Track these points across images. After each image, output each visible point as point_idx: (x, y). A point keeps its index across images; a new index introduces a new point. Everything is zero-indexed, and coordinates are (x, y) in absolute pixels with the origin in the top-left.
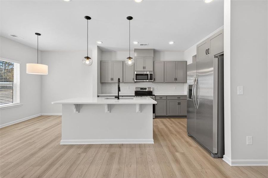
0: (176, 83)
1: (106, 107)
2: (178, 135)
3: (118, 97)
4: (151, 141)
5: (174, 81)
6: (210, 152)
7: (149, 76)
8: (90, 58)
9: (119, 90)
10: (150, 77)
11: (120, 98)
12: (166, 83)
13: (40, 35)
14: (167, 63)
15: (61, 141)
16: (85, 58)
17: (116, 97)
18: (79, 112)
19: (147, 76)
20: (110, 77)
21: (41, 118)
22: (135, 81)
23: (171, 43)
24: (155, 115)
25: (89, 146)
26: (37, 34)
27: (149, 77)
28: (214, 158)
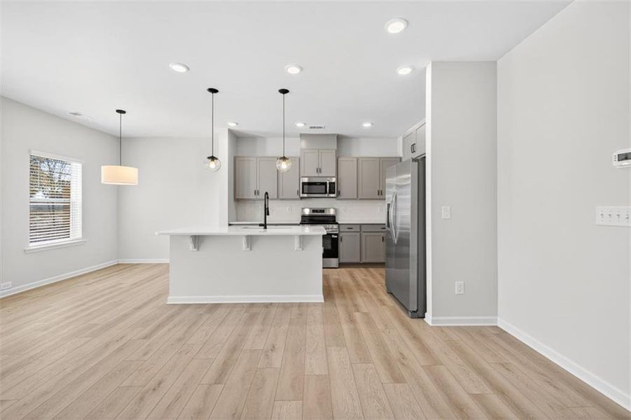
0: (380, 199)
1: (244, 240)
2: (370, 293)
3: (265, 226)
4: (319, 298)
5: (378, 197)
6: (406, 309)
7: (328, 186)
8: (217, 159)
9: (267, 212)
10: (331, 189)
11: (268, 227)
12: (360, 199)
13: (124, 112)
14: (362, 161)
15: (169, 297)
16: (209, 158)
17: (261, 225)
18: (198, 250)
19: (324, 186)
20: (253, 188)
21: (119, 268)
22: (301, 195)
23: (367, 125)
24: (339, 260)
25: (215, 307)
26: (118, 111)
27: (328, 189)
28: (412, 318)
